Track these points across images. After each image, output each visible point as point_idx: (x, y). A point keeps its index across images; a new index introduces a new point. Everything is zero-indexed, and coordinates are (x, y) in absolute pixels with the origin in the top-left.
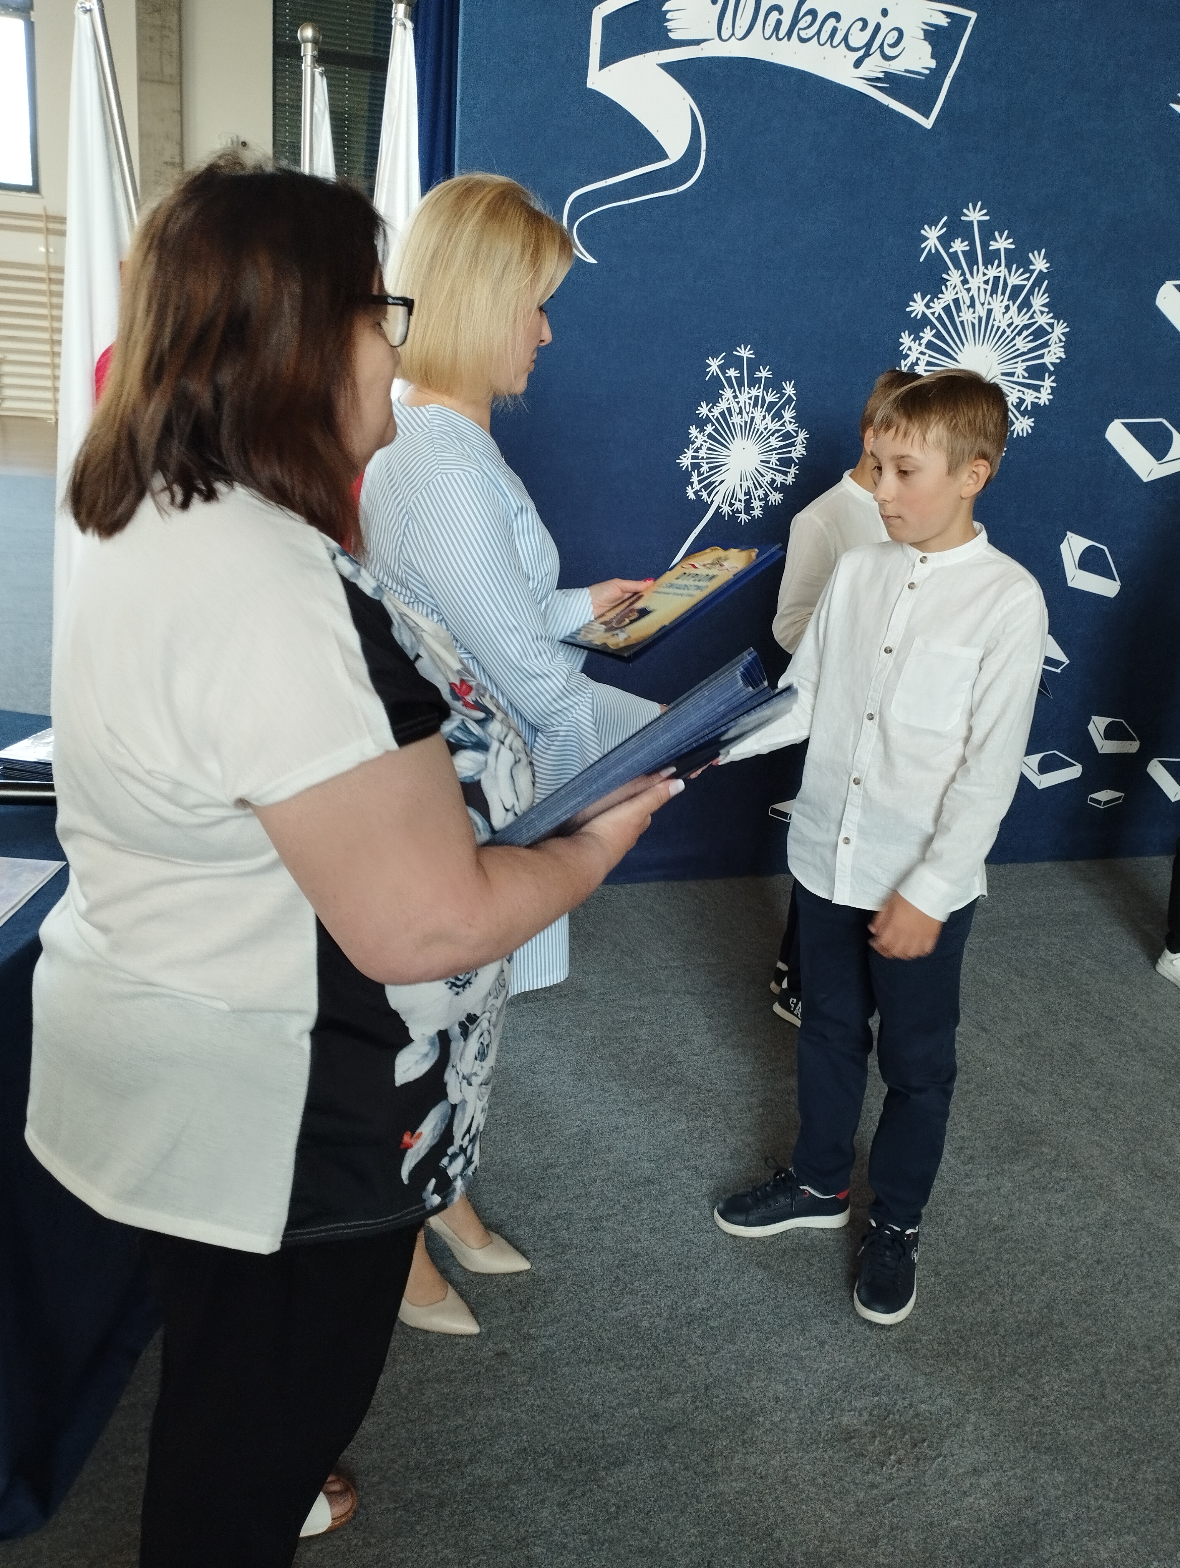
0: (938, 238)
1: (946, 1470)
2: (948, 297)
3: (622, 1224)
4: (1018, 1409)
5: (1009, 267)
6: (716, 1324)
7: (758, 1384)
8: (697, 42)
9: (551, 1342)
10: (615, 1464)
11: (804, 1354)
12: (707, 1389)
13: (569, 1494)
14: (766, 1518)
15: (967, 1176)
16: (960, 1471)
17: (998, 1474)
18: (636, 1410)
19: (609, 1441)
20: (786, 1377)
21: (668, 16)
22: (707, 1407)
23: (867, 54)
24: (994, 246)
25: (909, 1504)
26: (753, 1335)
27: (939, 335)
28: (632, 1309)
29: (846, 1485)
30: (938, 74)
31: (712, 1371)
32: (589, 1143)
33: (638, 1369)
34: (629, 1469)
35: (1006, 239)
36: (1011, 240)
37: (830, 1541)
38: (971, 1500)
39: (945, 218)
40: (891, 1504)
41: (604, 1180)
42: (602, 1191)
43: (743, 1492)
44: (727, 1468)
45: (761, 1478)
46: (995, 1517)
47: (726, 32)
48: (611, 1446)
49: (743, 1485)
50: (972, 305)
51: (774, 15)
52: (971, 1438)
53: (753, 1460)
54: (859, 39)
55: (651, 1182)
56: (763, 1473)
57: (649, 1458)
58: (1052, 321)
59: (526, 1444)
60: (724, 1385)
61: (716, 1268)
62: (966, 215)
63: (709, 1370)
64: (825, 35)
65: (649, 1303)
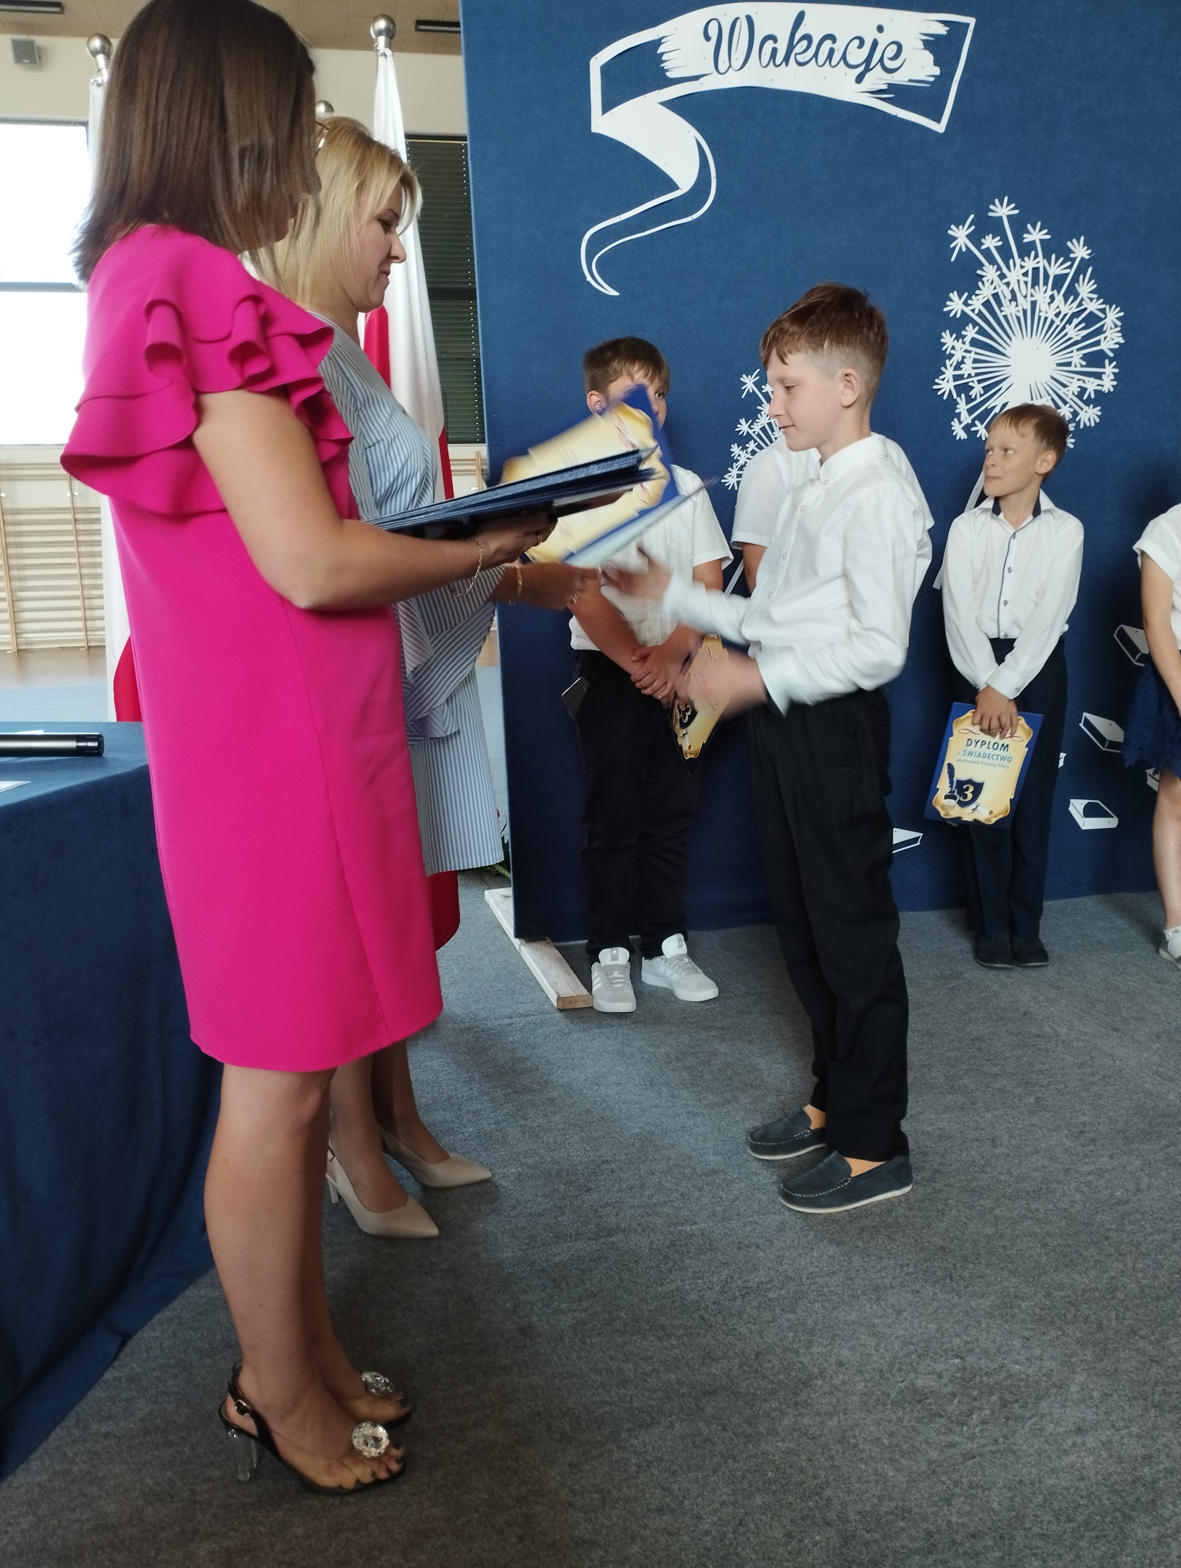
0: (968, 236)
1: (1042, 1430)
3: (678, 1209)
4: (1137, 1369)
5: (1047, 257)
6: (776, 1295)
7: (819, 1350)
9: (583, 1315)
10: (641, 1426)
11: (876, 1321)
12: (758, 1355)
13: (584, 1454)
14: (815, 1477)
15: (1086, 1155)
16: (1061, 1430)
17: (1108, 1433)
18: (673, 1376)
19: (636, 1405)
20: (854, 1342)
21: (664, 58)
22: (757, 1371)
23: (867, 70)
25: (994, 1463)
26: (816, 1304)
28: (680, 1283)
29: (918, 1445)
31: (766, 1339)
32: (650, 1141)
33: (679, 1338)
34: (655, 1431)
35: (1041, 230)
36: (1045, 231)
37: (891, 1499)
38: (1072, 1458)
40: (971, 1462)
41: (663, 1172)
42: (660, 1182)
43: (789, 1452)
44: (773, 1429)
45: (813, 1438)
46: (1103, 1475)
48: (637, 1409)
49: (791, 1445)
50: (1014, 298)
52: (1076, 1397)
53: (806, 1421)
54: (857, 56)
55: (714, 1172)
56: (817, 1433)
57: (683, 1420)
58: (1103, 306)
59: (541, 1409)
60: (778, 1351)
61: (782, 1245)
62: (993, 211)
63: (762, 1337)
64: (823, 53)
65: (700, 1278)
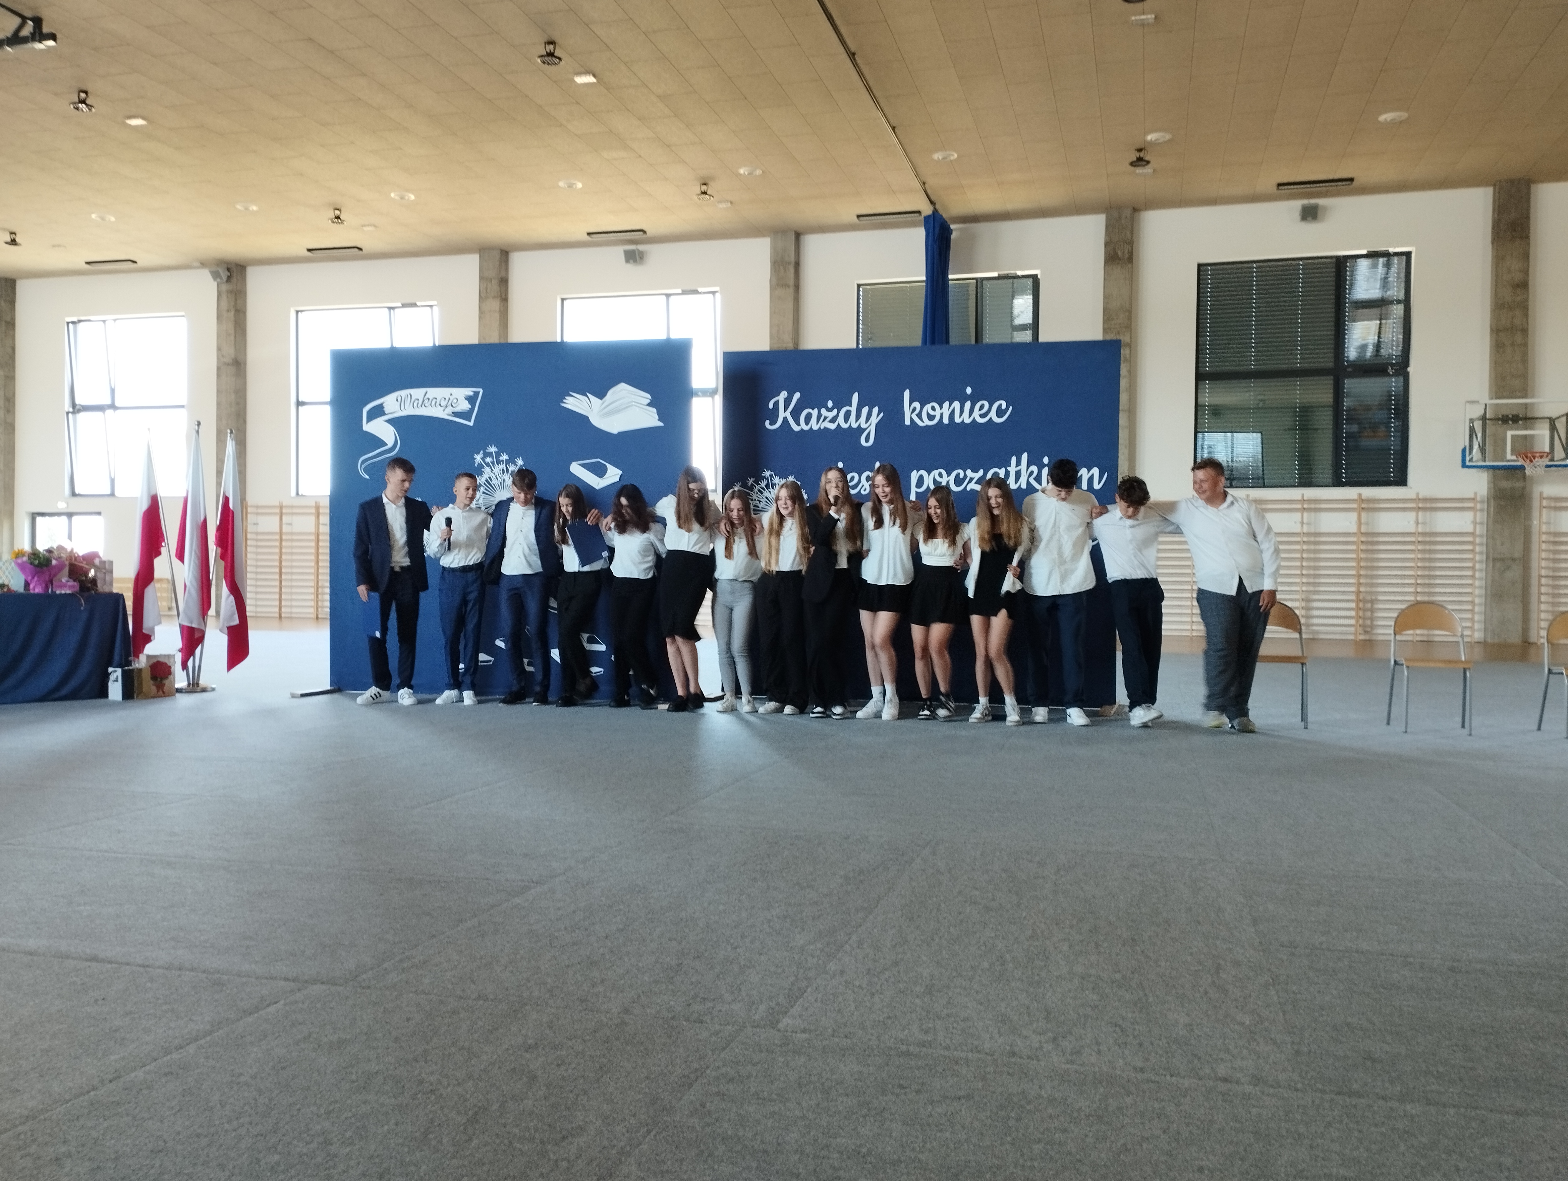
0: (480, 458)
2: (486, 476)
5: (508, 464)
8: (393, 413)
21: (385, 407)
23: (446, 407)
24: (501, 458)
27: (486, 489)
30: (472, 410)
35: (505, 456)
36: (507, 456)
39: (482, 452)
47: (402, 407)
50: (496, 478)
51: (417, 401)
54: (444, 403)
62: (489, 450)
64: (433, 403)
